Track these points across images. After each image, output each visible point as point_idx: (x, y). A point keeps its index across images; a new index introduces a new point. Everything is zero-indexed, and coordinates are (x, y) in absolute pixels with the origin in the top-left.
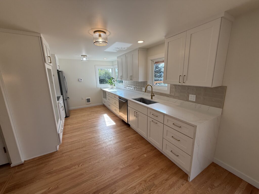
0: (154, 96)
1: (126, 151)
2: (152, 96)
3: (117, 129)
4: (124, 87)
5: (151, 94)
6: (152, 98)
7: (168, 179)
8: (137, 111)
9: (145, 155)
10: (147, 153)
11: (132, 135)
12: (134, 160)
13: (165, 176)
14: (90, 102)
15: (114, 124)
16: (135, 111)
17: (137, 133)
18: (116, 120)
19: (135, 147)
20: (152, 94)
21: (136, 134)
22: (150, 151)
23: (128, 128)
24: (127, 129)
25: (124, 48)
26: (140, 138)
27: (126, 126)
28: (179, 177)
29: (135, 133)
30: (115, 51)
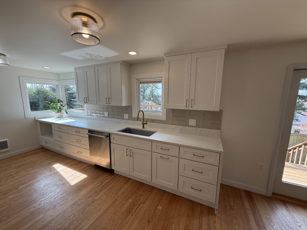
0: (147, 124)
1: (131, 214)
2: (143, 124)
3: (95, 183)
4: (88, 115)
5: (142, 122)
6: (143, 127)
7: (200, 224)
8: (131, 148)
9: (160, 207)
10: (159, 203)
11: (124, 184)
12: (150, 223)
13: (196, 222)
14: (8, 147)
15: (85, 177)
16: (128, 148)
17: (130, 179)
18: (85, 168)
19: (139, 202)
20: (144, 122)
21: (130, 181)
22: (162, 198)
23: (112, 177)
24: (112, 179)
25: (101, 57)
26: (138, 185)
27: (107, 175)
28: (207, 215)
29: (127, 180)
30: (81, 58)
